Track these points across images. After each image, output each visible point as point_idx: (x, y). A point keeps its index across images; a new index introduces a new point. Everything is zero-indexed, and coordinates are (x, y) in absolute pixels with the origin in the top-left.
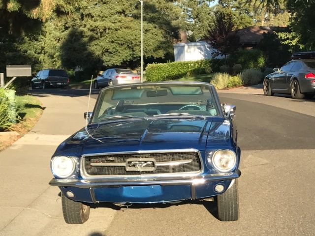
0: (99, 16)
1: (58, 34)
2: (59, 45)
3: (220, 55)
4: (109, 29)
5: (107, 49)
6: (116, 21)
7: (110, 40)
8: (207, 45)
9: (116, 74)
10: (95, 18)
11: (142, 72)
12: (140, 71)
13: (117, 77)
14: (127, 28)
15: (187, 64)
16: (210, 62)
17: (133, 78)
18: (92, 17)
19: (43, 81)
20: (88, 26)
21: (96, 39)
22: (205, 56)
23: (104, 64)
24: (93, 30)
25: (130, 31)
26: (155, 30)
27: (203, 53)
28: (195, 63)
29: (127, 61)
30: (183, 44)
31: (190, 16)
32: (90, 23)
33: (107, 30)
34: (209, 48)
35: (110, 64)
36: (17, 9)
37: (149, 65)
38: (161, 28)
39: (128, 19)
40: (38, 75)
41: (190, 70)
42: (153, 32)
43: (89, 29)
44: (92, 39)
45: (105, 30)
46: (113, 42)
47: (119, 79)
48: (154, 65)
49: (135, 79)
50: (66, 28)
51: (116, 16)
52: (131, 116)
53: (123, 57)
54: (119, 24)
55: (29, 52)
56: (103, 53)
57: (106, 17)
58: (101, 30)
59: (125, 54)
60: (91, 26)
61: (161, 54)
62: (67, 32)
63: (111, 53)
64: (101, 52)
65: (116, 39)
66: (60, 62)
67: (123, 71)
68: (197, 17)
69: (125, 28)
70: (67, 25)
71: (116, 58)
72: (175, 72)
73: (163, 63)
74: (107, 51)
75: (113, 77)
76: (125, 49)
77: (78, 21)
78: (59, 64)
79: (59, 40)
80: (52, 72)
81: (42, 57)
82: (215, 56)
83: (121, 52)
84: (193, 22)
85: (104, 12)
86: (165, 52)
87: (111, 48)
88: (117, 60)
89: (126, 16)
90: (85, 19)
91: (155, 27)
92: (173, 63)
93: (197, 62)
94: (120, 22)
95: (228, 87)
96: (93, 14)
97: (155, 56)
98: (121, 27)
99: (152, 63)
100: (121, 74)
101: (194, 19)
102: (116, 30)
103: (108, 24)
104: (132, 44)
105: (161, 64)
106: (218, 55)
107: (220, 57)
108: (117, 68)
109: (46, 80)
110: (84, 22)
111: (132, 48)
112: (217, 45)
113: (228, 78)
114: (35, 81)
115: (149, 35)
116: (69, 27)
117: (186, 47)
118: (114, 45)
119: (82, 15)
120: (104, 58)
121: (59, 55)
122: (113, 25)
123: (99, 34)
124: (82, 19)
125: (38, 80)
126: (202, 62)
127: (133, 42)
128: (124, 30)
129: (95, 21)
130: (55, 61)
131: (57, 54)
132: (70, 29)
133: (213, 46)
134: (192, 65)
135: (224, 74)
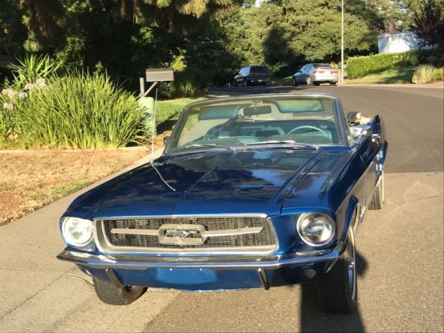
0: (301, 9)
1: (261, 30)
2: (261, 41)
3: (427, 45)
4: (311, 23)
5: (310, 44)
6: (319, 14)
7: (313, 34)
8: (413, 35)
9: (314, 69)
10: (297, 12)
11: (343, 66)
12: (341, 65)
13: (315, 72)
14: (330, 20)
15: (392, 56)
16: (417, 53)
17: (332, 72)
18: (295, 11)
19: (245, 78)
20: (290, 21)
21: (299, 33)
22: (411, 47)
23: (306, 59)
24: (295, 25)
25: (333, 23)
26: (359, 21)
27: (408, 44)
28: (399, 55)
29: (330, 55)
30: (387, 35)
31: (402, 6)
32: (292, 17)
33: (309, 24)
34: (416, 38)
35: (312, 58)
36: (168, 5)
37: (351, 59)
38: (365, 19)
39: (331, 11)
40: (240, 72)
41: (394, 62)
42: (356, 23)
43: (291, 24)
44: (293, 34)
45: (307, 23)
46: (315, 36)
47: (316, 74)
48: (355, 58)
49: (334, 74)
50: (269, 24)
51: (319, 9)
52: (214, 145)
53: (326, 51)
54: (323, 17)
55: (236, 49)
56: (305, 48)
57: (308, 10)
58: (304, 24)
59: (328, 48)
60: (293, 20)
61: (366, 46)
62: (269, 28)
63: (313, 47)
64: (303, 46)
65: (318, 32)
66: (263, 58)
67: (322, 66)
68: (409, 6)
69: (328, 21)
70: (269, 21)
71: (318, 52)
72: (378, 66)
73: (365, 55)
74: (309, 45)
75: (311, 73)
76: (328, 42)
77: (281, 16)
78: (262, 60)
79: (261, 36)
80: (253, 69)
81: (247, 54)
82: (422, 46)
83: (324, 46)
84: (405, 11)
85: (306, 5)
86: (370, 44)
87: (313, 41)
88: (319, 54)
89: (329, 8)
90: (287, 13)
91: (360, 19)
92: (376, 55)
93: (402, 54)
94: (322, 14)
95: (432, 80)
96: (295, 8)
97: (360, 49)
98: (324, 20)
99: (353, 56)
100: (319, 69)
101: (406, 8)
102: (319, 23)
103: (311, 17)
104: (335, 37)
105: (363, 57)
106: (424, 46)
107: (427, 47)
108: (317, 62)
109: (248, 77)
110: (286, 17)
111: (335, 42)
112: (424, 34)
113: (433, 70)
114: (238, 78)
115: (353, 27)
116: (271, 23)
117: (390, 39)
118: (317, 39)
119: (284, 9)
120: (307, 53)
121: (263, 52)
122: (315, 18)
123: (301, 28)
124: (285, 13)
125: (240, 78)
126: (407, 53)
127: (337, 35)
128: (327, 23)
129: (297, 15)
130: (260, 58)
131: (261, 50)
132: (272, 25)
133: (419, 36)
134: (397, 56)
135: (429, 66)
